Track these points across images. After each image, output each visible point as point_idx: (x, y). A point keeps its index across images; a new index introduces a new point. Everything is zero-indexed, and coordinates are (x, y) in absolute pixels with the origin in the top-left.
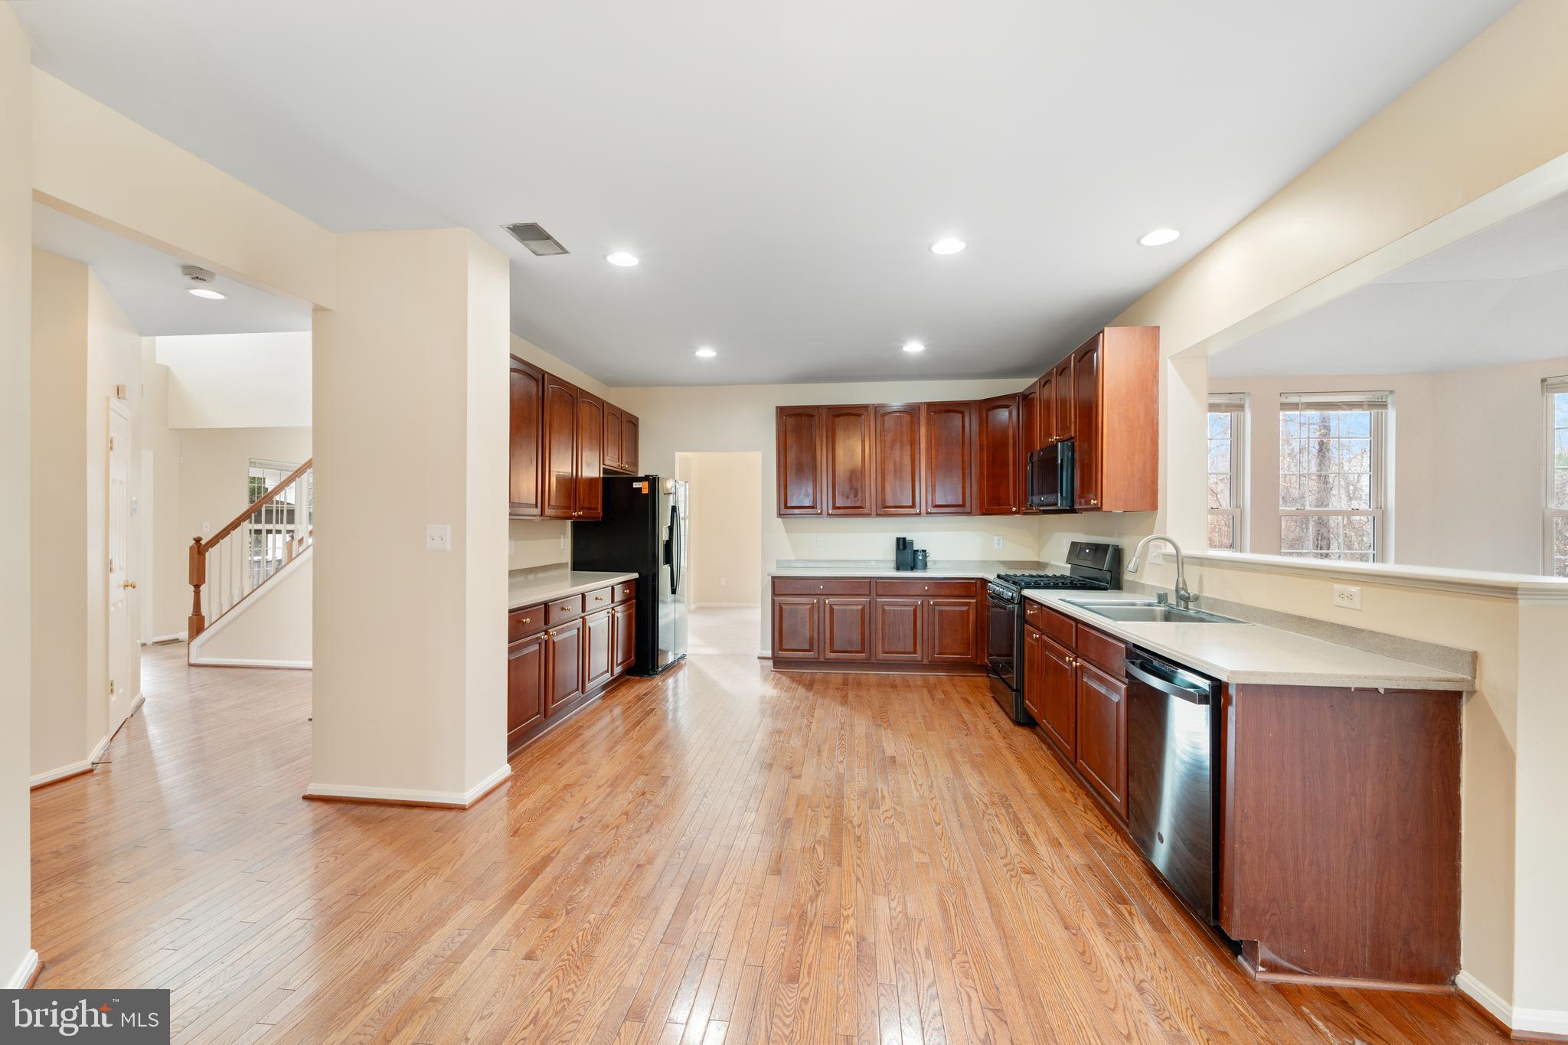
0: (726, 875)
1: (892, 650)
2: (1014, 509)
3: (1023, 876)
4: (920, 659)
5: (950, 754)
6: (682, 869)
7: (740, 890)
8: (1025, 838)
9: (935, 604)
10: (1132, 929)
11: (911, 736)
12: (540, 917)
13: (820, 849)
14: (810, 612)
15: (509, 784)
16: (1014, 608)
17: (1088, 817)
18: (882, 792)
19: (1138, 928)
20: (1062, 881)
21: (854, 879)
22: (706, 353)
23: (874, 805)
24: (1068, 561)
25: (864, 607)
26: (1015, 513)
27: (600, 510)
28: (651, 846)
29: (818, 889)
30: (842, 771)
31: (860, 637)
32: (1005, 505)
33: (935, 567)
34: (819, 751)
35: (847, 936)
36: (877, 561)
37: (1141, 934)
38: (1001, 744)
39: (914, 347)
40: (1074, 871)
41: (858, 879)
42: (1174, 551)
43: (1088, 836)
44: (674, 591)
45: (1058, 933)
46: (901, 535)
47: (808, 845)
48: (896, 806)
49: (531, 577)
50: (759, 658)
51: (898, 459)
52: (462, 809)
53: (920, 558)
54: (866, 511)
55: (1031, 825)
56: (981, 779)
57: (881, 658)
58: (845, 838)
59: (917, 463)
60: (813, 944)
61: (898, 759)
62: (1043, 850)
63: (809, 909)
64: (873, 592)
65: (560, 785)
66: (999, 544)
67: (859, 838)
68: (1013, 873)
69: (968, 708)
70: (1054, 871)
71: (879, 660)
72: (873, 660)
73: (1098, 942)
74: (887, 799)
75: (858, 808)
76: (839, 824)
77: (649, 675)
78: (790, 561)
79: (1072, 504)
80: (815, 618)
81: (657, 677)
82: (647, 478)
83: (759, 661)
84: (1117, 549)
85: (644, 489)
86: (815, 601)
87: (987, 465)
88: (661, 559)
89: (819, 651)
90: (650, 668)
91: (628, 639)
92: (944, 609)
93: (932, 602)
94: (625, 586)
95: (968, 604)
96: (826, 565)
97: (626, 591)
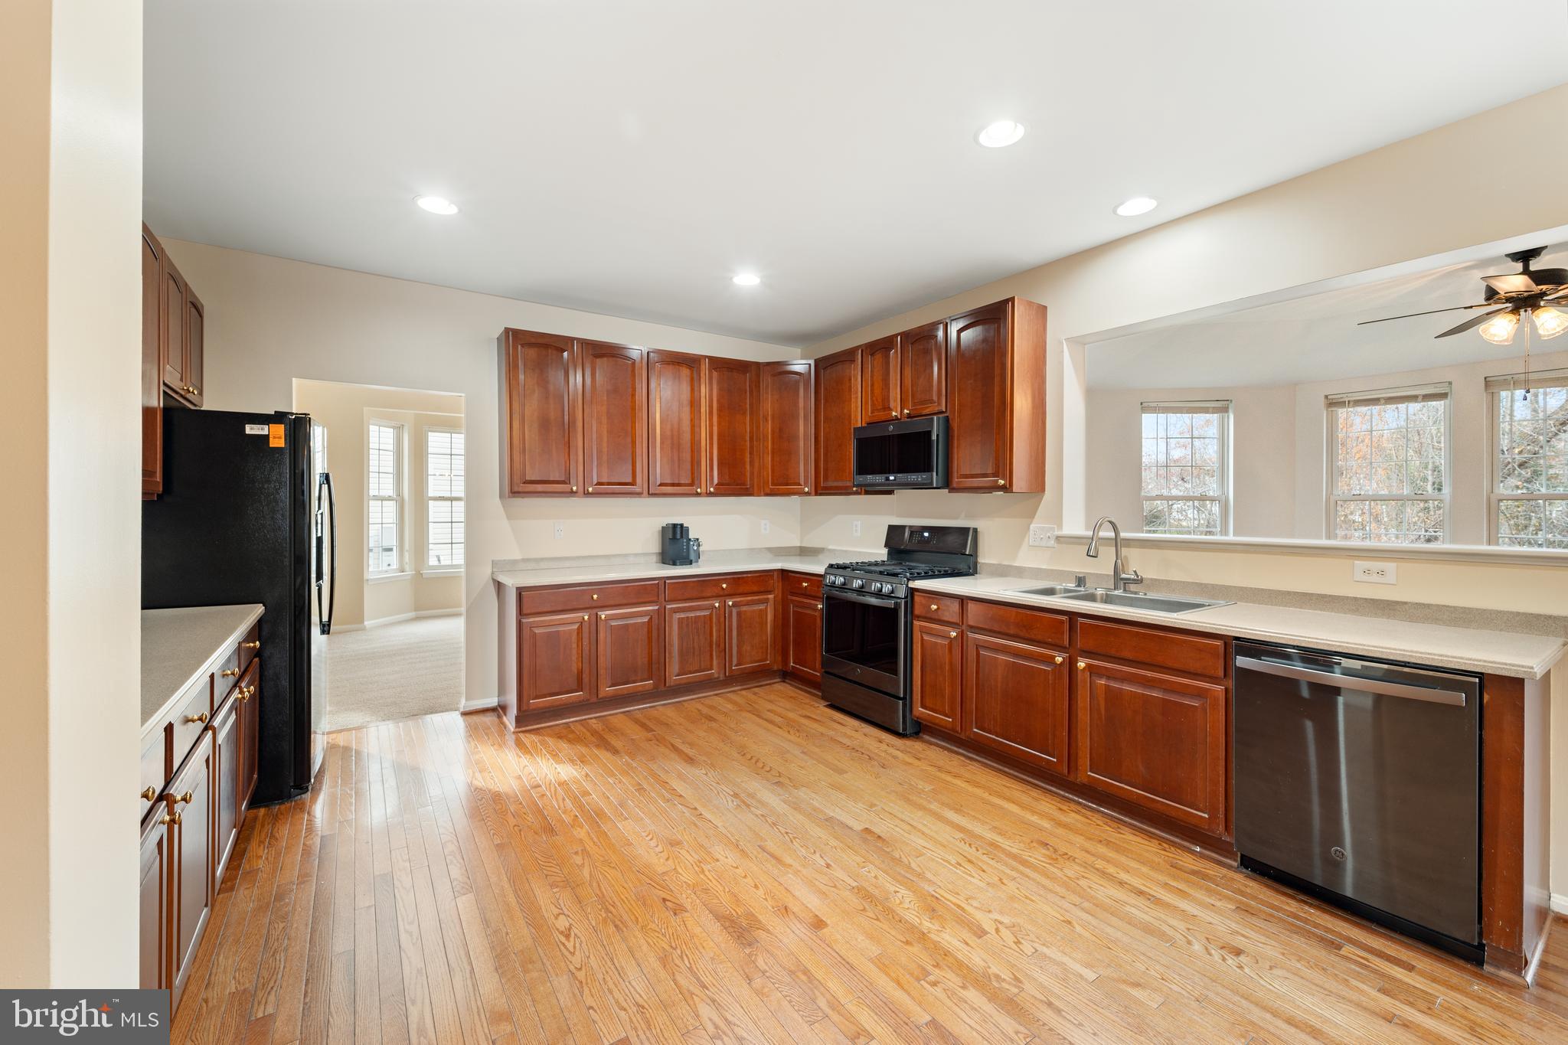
1: (684, 670)
2: (805, 489)
4: (716, 676)
9: (733, 605)
14: (578, 633)
16: (897, 604)
18: (945, 898)
24: (886, 545)
25: (650, 618)
26: (809, 494)
31: (646, 659)
32: (796, 483)
33: (708, 560)
36: (636, 555)
38: (929, 769)
46: (673, 520)
50: (466, 714)
53: (693, 549)
54: (636, 489)
56: (991, 827)
66: (765, 529)
71: (671, 685)
72: (665, 686)
77: (290, 797)
78: (514, 562)
79: (947, 484)
80: (586, 642)
81: (307, 796)
82: (279, 417)
83: (469, 718)
84: (975, 530)
85: (274, 438)
86: (586, 618)
87: (773, 438)
88: (314, 575)
89: (590, 689)
90: (292, 784)
91: (254, 738)
92: (744, 608)
93: (730, 603)
94: (250, 636)
95: (766, 601)
96: (567, 564)
97: (252, 645)
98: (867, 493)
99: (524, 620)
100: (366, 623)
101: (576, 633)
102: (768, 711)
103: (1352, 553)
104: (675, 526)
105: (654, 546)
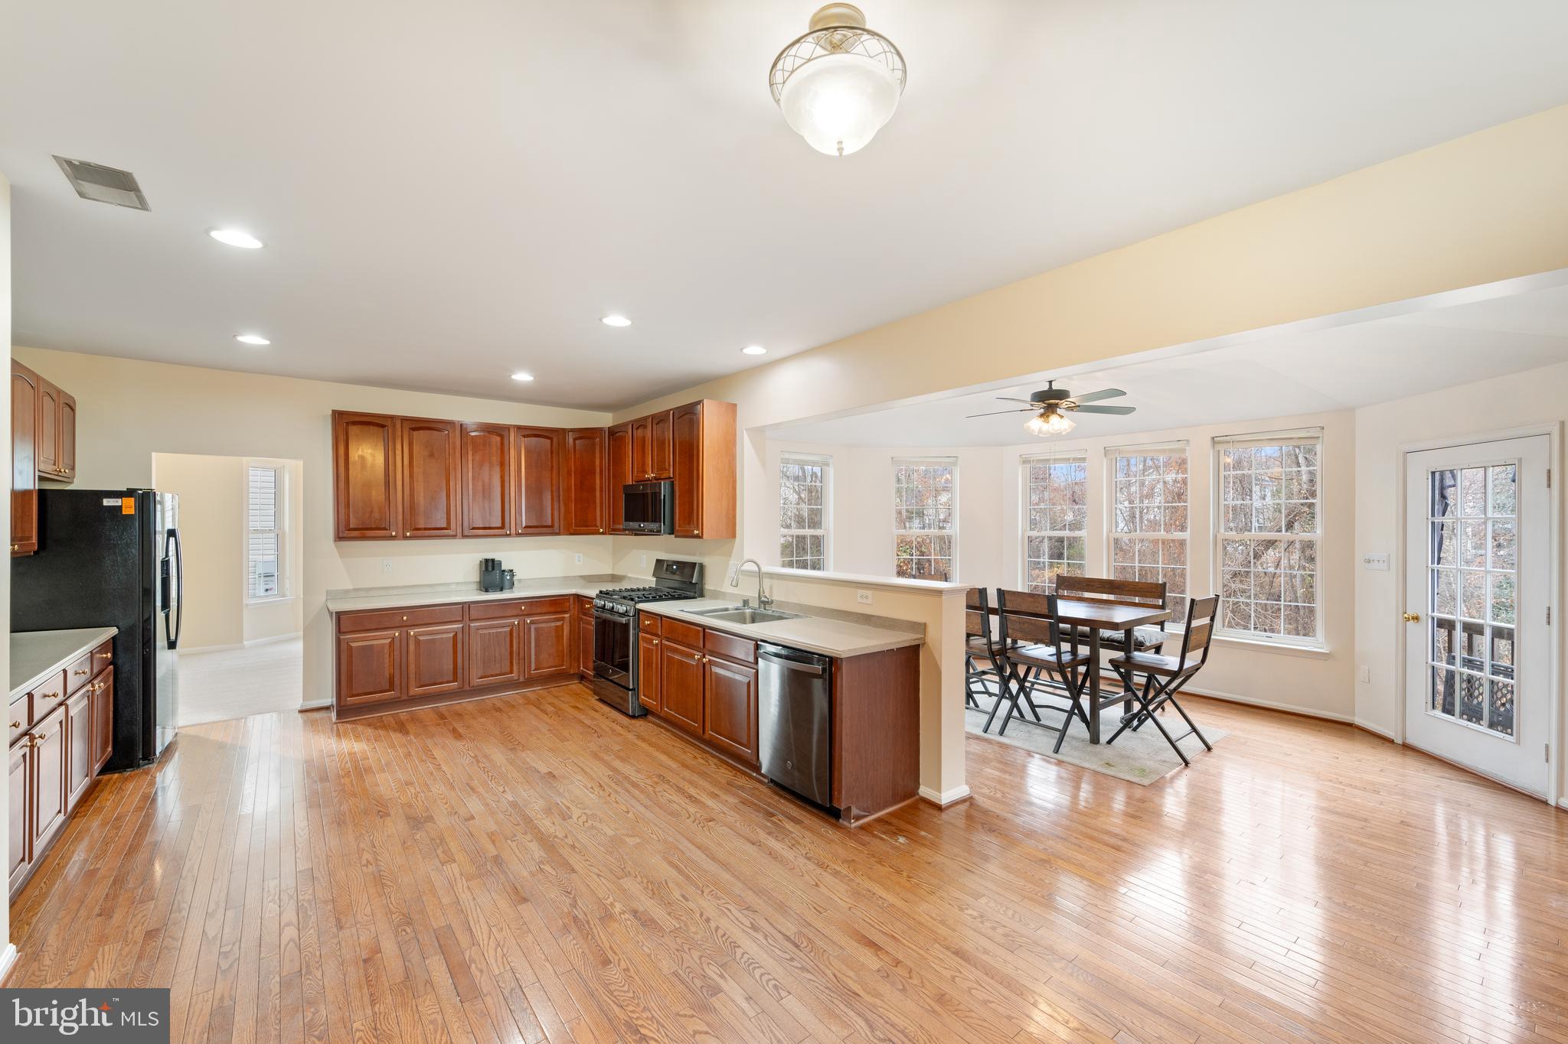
0: (475, 924)
1: (486, 674)
2: (601, 530)
3: (709, 824)
4: (516, 678)
5: (596, 756)
6: (421, 941)
7: (502, 929)
8: (694, 799)
9: (532, 622)
10: (784, 828)
11: (551, 750)
13: (547, 868)
14: (390, 646)
16: (629, 620)
17: (722, 771)
18: (562, 803)
19: (787, 826)
20: (732, 817)
21: (595, 877)
23: (565, 817)
24: (654, 575)
25: (456, 634)
26: (603, 533)
28: (361, 938)
29: (572, 896)
30: (511, 799)
31: (452, 666)
32: (593, 526)
34: (472, 789)
35: (622, 915)
36: (458, 583)
37: (791, 829)
38: (630, 736)
40: (735, 808)
41: (599, 875)
42: (757, 569)
43: (729, 784)
45: (751, 849)
46: (489, 556)
47: (533, 869)
48: (585, 811)
50: (301, 712)
51: (487, 480)
53: (508, 578)
54: (451, 532)
55: (691, 789)
56: (635, 768)
57: (476, 684)
58: (562, 851)
59: (507, 484)
60: (601, 934)
61: (555, 773)
62: (710, 802)
63: (577, 913)
64: (465, 617)
66: (579, 561)
67: (573, 847)
68: (702, 824)
69: (583, 714)
70: (725, 813)
71: (475, 686)
72: (469, 687)
73: (772, 843)
74: (573, 808)
75: (554, 823)
76: (546, 842)
77: (139, 766)
78: (347, 591)
79: (672, 531)
80: (397, 653)
81: (153, 766)
82: (130, 493)
83: (303, 715)
84: (702, 566)
85: (127, 507)
86: (397, 634)
87: (575, 490)
88: (159, 604)
89: (401, 689)
90: (141, 757)
91: (107, 723)
92: (540, 625)
93: (528, 621)
94: (103, 648)
95: (563, 619)
96: (395, 592)
97: (105, 656)
98: (636, 535)
99: (341, 637)
100: (245, 643)
101: (388, 647)
102: (549, 704)
103: (858, 585)
104: (487, 561)
105: (475, 576)
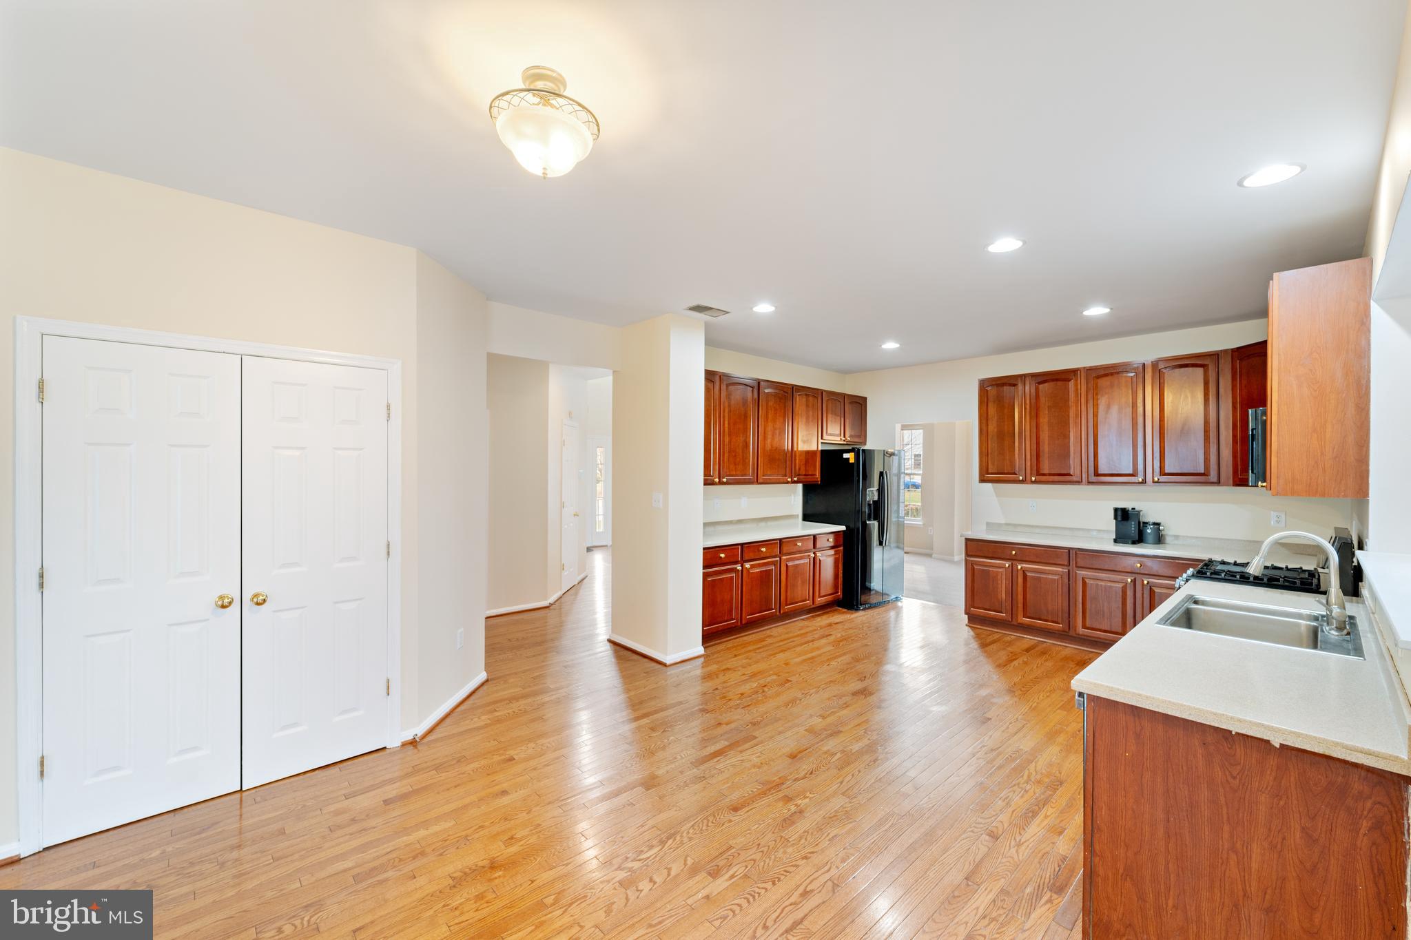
1: (1094, 626)
12: (650, 729)
15: (702, 660)
22: (891, 345)
27: (818, 475)
33: (1176, 542)
39: (1097, 311)
44: (881, 543)
46: (1121, 505)
49: (763, 524)
52: (664, 665)
53: (1152, 531)
54: (1074, 479)
57: (1081, 633)
64: (1073, 563)
65: (724, 667)
71: (1079, 634)
72: (1072, 633)
80: (1007, 582)
85: (851, 458)
86: (1007, 565)
89: (1011, 614)
93: (1145, 582)
94: (836, 535)
97: (837, 540)
99: (968, 558)
101: (1000, 575)
104: (1119, 509)
105: (1111, 527)
